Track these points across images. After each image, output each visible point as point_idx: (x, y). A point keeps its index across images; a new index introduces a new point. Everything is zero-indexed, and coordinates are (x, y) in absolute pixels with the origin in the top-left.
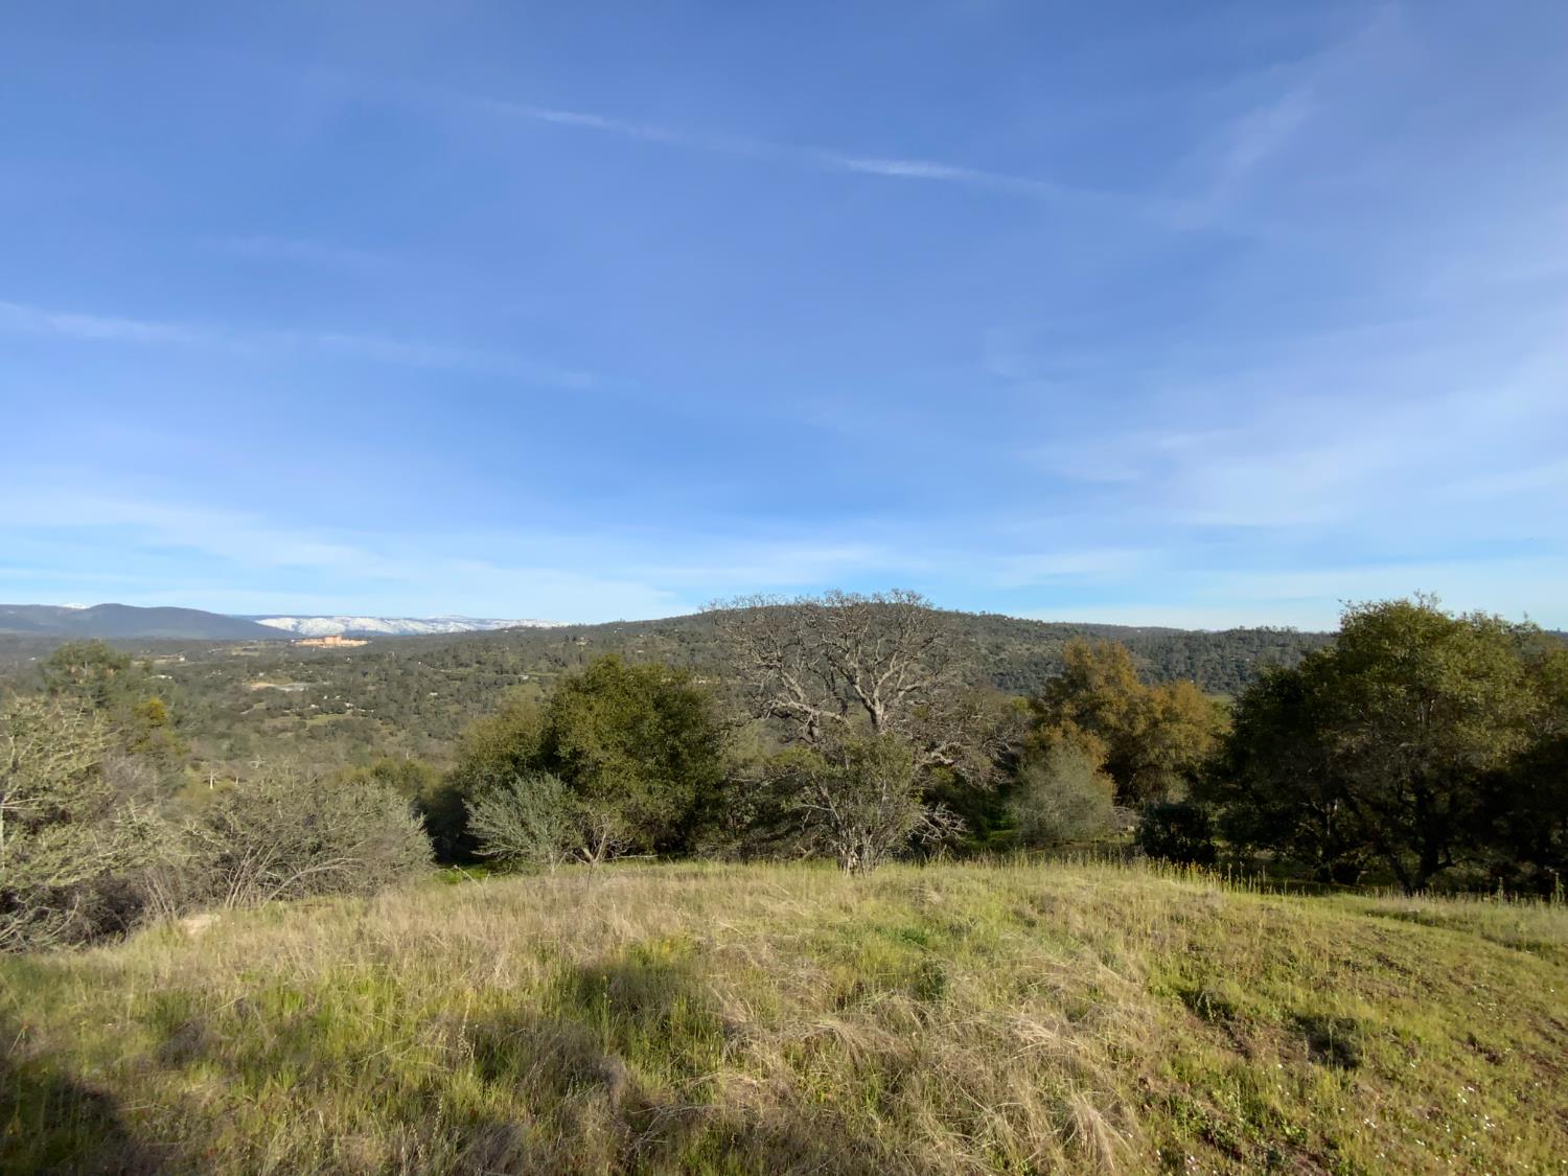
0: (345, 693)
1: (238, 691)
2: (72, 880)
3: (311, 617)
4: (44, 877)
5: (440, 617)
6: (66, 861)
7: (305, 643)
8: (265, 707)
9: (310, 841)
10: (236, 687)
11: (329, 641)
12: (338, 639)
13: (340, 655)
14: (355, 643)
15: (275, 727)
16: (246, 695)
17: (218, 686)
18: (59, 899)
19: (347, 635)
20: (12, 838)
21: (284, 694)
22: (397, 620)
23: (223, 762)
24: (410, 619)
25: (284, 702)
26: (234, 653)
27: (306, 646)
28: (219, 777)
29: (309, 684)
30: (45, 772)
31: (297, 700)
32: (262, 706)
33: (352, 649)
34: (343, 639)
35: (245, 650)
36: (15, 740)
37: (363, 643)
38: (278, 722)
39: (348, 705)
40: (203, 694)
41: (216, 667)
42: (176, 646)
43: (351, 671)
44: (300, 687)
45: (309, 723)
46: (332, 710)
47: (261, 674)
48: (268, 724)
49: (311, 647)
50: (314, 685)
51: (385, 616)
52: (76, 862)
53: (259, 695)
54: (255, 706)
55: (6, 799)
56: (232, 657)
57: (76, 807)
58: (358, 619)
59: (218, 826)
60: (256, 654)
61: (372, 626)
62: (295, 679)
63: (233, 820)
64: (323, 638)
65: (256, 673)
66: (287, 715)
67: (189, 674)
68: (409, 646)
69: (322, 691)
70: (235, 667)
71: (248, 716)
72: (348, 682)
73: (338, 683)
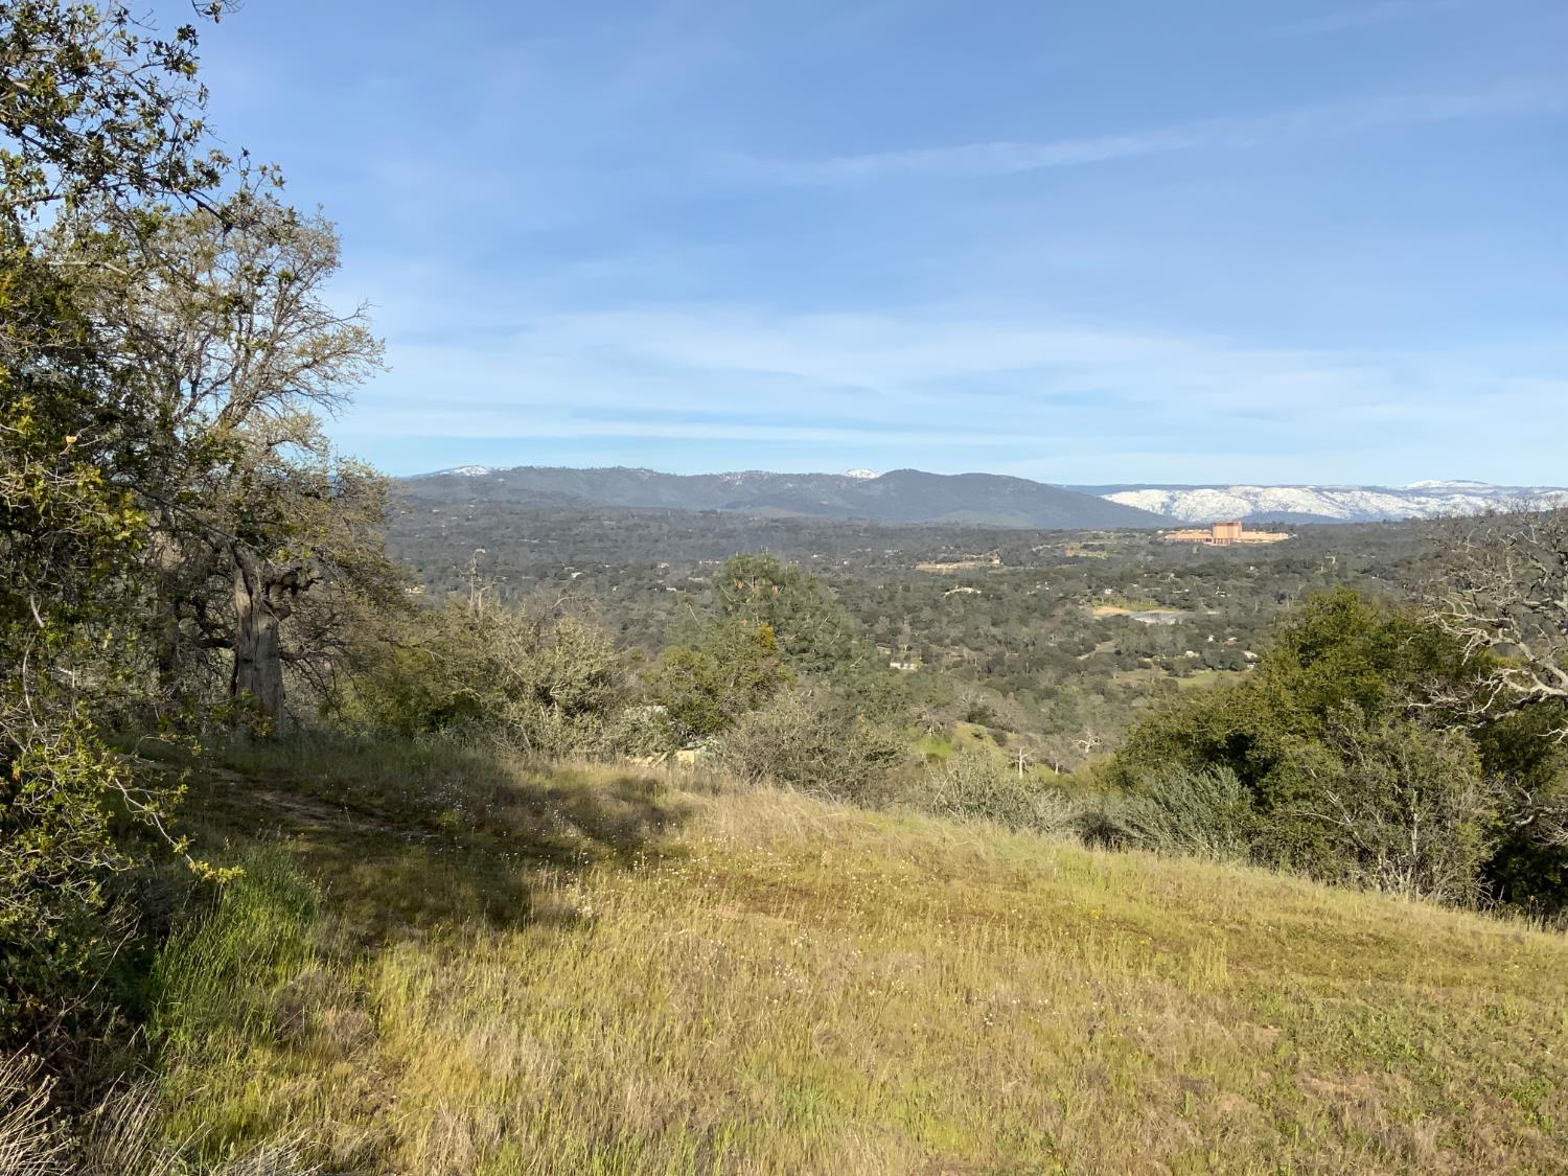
0: (1245, 633)
1: (1074, 621)
3: (1192, 488)
5: (1435, 484)
7: (1181, 536)
8: (1113, 650)
10: (1069, 613)
11: (1221, 533)
12: (1236, 529)
13: (1235, 560)
14: (1266, 538)
15: (1128, 687)
16: (1086, 626)
17: (1040, 609)
19: (1249, 525)
21: (1142, 628)
22: (1348, 491)
23: (1038, 737)
24: (1373, 489)
25: (1143, 643)
26: (1070, 554)
27: (1182, 543)
28: (1031, 759)
29: (1183, 612)
31: (1162, 639)
32: (1107, 647)
33: (1261, 548)
34: (1246, 528)
35: (1085, 547)
37: (1281, 537)
38: (1134, 678)
39: (1249, 655)
40: (1023, 621)
41: (1044, 577)
42: (988, 539)
43: (1255, 592)
44: (1170, 616)
45: (1183, 683)
46: (1222, 662)
47: (1108, 592)
48: (1117, 680)
49: (1190, 543)
50: (1192, 615)
51: (1325, 483)
53: (1105, 628)
54: (1099, 647)
56: (1068, 560)
58: (1274, 490)
60: (1103, 555)
61: (1303, 503)
62: (1162, 603)
64: (1209, 527)
65: (1100, 588)
66: (1146, 666)
67: (1005, 587)
68: (1368, 545)
69: (1207, 625)
70: (1068, 577)
71: (1086, 664)
72: (1248, 611)
73: (1233, 612)
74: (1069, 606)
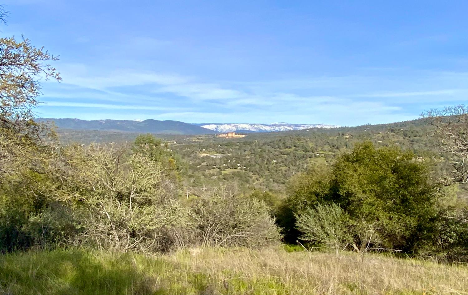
0: (237, 159)
1: (196, 158)
2: (154, 227)
3: (222, 124)
4: (146, 225)
5: (277, 123)
6: (152, 220)
7: (220, 136)
8: (206, 165)
9: (232, 223)
11: (230, 135)
12: (233, 134)
13: (234, 142)
14: (240, 136)
15: (210, 174)
16: (199, 159)
17: (188, 155)
18: (149, 235)
19: (237, 132)
20: (135, 209)
21: (213, 159)
22: (258, 125)
23: (191, 188)
24: (263, 125)
25: (213, 163)
26: (194, 141)
27: (221, 138)
28: (191, 194)
29: (222, 155)
30: (144, 182)
31: (218, 161)
32: (205, 164)
33: (237, 139)
34: (235, 134)
35: (198, 139)
36: (134, 171)
37: (244, 136)
38: (211, 171)
39: (238, 165)
40: (183, 158)
41: (186, 146)
42: (173, 137)
43: (239, 149)
44: (219, 156)
45: (223, 172)
46: (232, 167)
47: (204, 150)
48: (207, 172)
49: (223, 138)
50: (224, 155)
51: (253, 123)
52: (155, 220)
53: (204, 159)
54: (202, 164)
55: (132, 193)
56: (193, 142)
57: (153, 198)
58: (241, 125)
59: (198, 212)
60: (201, 141)
61: (248, 127)
62: (217, 153)
63: (202, 209)
64: (228, 134)
65: (202, 149)
66: (215, 168)
67: (178, 149)
68: (264, 138)
69: (228, 158)
70: (194, 147)
71: (200, 168)
72: (238, 154)
73: (234, 155)
74: (194, 154)
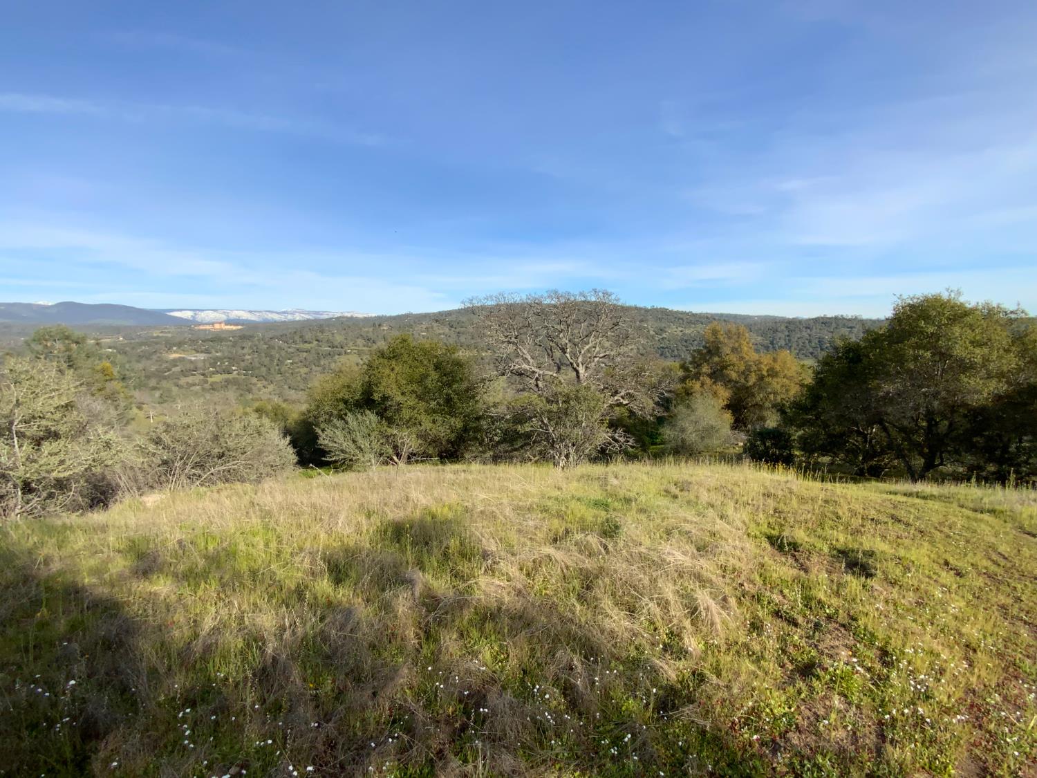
0: (231, 361)
1: (160, 360)
2: (67, 474)
3: (203, 310)
4: (49, 472)
5: (289, 310)
6: (62, 462)
7: (201, 327)
8: (180, 370)
9: (216, 451)
10: (159, 357)
11: (217, 326)
12: (223, 325)
13: (224, 336)
14: (234, 328)
15: (187, 383)
16: (167, 362)
17: (147, 356)
18: (61, 485)
19: (228, 322)
20: (24, 448)
21: (191, 362)
22: (261, 312)
23: (157, 405)
24: (269, 311)
25: (192, 367)
26: (155, 335)
27: (202, 330)
28: (156, 414)
29: (206, 355)
30: (38, 405)
31: (200, 365)
32: (178, 369)
33: (232, 331)
34: (226, 325)
35: (162, 332)
36: (15, 387)
37: (240, 327)
38: (190, 379)
39: (234, 368)
40: (138, 361)
41: (145, 344)
42: (117, 330)
43: (234, 346)
44: (202, 357)
45: (209, 379)
46: (224, 371)
47: (175, 348)
48: (183, 381)
49: (206, 330)
50: (210, 355)
51: (252, 309)
52: (68, 463)
53: (175, 362)
54: (173, 369)
55: (15, 424)
56: (154, 337)
57: (62, 429)
58: (235, 312)
59: (158, 441)
60: (169, 335)
61: (245, 316)
62: (197, 352)
63: (166, 438)
64: (213, 324)
65: (171, 347)
66: (195, 375)
67: (127, 349)
68: (270, 329)
69: (216, 359)
70: (157, 343)
71: (169, 376)
72: (232, 353)
73: (226, 354)
74: (158, 355)
